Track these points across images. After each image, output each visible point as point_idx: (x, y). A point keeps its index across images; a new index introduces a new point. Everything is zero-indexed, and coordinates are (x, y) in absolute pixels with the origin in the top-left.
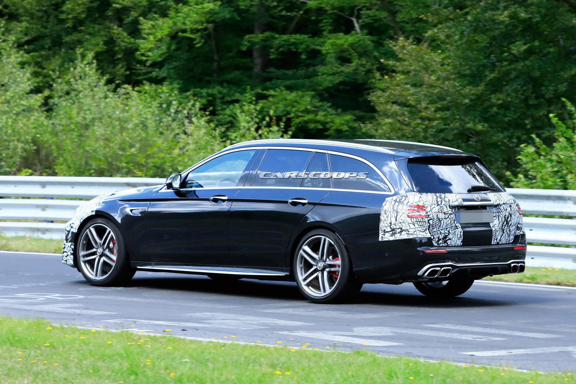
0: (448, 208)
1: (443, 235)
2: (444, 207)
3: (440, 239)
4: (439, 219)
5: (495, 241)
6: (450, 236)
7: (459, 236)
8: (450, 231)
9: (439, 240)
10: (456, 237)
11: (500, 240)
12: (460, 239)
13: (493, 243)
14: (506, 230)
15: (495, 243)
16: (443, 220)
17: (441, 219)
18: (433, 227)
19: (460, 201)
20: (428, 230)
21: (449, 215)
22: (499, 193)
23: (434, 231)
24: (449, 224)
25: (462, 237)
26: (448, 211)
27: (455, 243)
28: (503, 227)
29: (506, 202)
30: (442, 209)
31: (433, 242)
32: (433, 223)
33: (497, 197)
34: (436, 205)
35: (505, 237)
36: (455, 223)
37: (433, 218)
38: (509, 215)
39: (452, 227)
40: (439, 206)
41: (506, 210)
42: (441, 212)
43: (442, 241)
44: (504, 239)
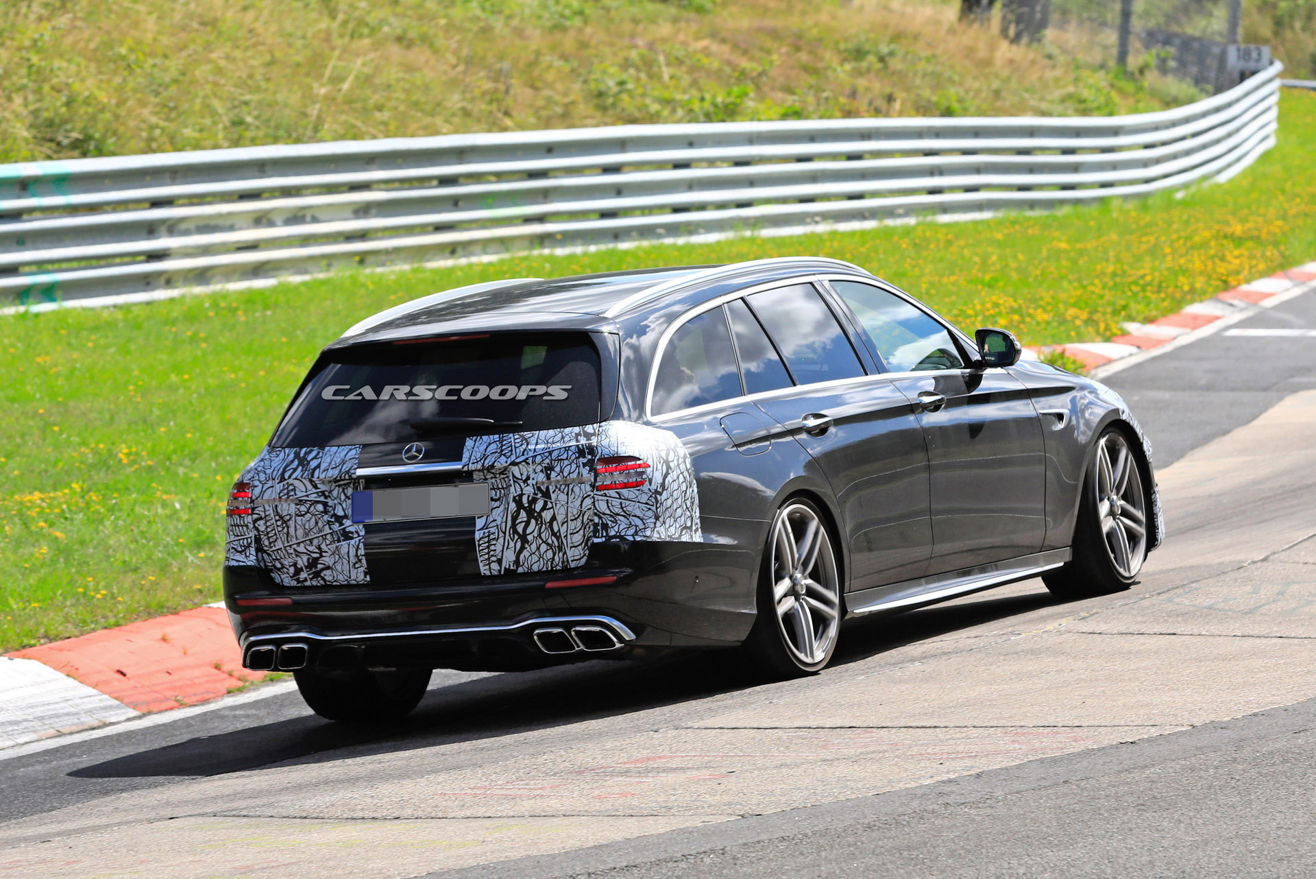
0: (309, 486)
1: (305, 558)
2: (297, 483)
3: (301, 570)
4: (281, 518)
5: (495, 566)
6: (327, 560)
7: (353, 560)
8: (323, 547)
9: (298, 571)
10: (345, 562)
11: (517, 562)
12: (357, 566)
13: (485, 572)
14: (535, 534)
15: (495, 573)
16: (293, 519)
17: (288, 517)
18: (269, 538)
19: (350, 466)
20: (253, 545)
21: (311, 505)
22: (527, 434)
23: (277, 547)
24: (314, 530)
25: (364, 561)
26: (307, 496)
27: (346, 578)
28: (520, 528)
29: (527, 459)
30: (292, 490)
31: (283, 576)
32: (267, 527)
33: (502, 447)
34: (277, 481)
35: (537, 553)
36: (341, 524)
37: (266, 516)
38: (537, 494)
39: (326, 535)
40: (285, 482)
41: (525, 481)
42: (288, 498)
43: (309, 575)
44: (535, 558)
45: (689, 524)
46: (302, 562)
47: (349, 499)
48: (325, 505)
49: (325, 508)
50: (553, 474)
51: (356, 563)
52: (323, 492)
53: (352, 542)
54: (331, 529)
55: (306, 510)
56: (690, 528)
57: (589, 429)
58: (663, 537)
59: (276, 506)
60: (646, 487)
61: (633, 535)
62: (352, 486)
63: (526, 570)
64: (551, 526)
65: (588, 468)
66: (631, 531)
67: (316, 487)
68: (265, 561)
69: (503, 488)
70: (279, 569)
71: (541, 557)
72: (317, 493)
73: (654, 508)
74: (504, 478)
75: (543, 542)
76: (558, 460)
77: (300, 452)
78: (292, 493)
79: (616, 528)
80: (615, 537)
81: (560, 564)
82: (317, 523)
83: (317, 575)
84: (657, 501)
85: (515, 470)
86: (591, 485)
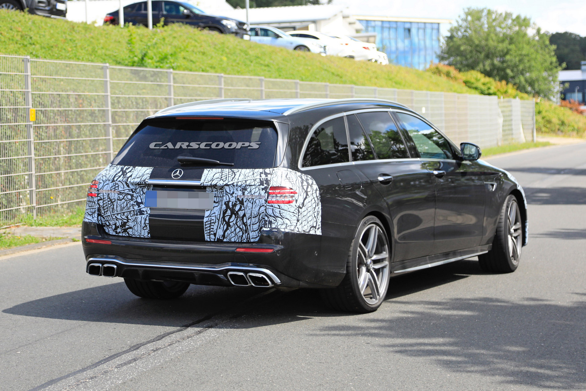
0: (125, 186)
1: (120, 221)
2: (119, 183)
3: (118, 227)
4: (111, 200)
5: (212, 237)
6: (131, 224)
7: (143, 225)
8: (129, 217)
9: (116, 228)
10: (139, 226)
11: (224, 236)
12: (145, 228)
13: (207, 239)
14: (234, 222)
15: (212, 240)
16: (116, 201)
17: (114, 200)
18: (104, 210)
19: (146, 177)
20: (96, 212)
21: (125, 195)
22: (235, 170)
23: (108, 215)
24: (125, 208)
25: (148, 227)
26: (124, 190)
27: (139, 234)
28: (227, 219)
29: (234, 183)
30: (117, 187)
31: (109, 229)
32: (104, 204)
33: (222, 175)
34: (111, 181)
35: (234, 232)
36: (139, 206)
37: (103, 198)
38: (237, 202)
39: (131, 211)
40: (114, 183)
41: (231, 195)
42: (114, 190)
43: (121, 230)
44: (233, 235)
45: (315, 225)
46: (119, 223)
47: (144, 194)
48: (132, 196)
49: (132, 198)
50: (246, 193)
51: (144, 227)
52: (132, 189)
53: (143, 216)
54: (133, 208)
55: (123, 197)
56: (315, 227)
57: (267, 170)
58: (300, 231)
59: (109, 194)
60: (294, 204)
61: (284, 229)
62: (146, 188)
63: (228, 240)
64: (243, 219)
65: (264, 191)
66: (284, 226)
67: (128, 186)
68: (102, 221)
69: (220, 197)
70: (108, 226)
71: (236, 234)
72: (129, 189)
73: (297, 215)
74: (221, 192)
75: (238, 227)
76: (250, 185)
77: (124, 168)
78: (117, 188)
79: (276, 224)
80: (275, 228)
81: (246, 239)
82: (127, 205)
83: (125, 231)
84: (299, 212)
85: (227, 188)
86: (265, 200)
